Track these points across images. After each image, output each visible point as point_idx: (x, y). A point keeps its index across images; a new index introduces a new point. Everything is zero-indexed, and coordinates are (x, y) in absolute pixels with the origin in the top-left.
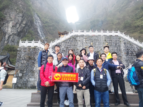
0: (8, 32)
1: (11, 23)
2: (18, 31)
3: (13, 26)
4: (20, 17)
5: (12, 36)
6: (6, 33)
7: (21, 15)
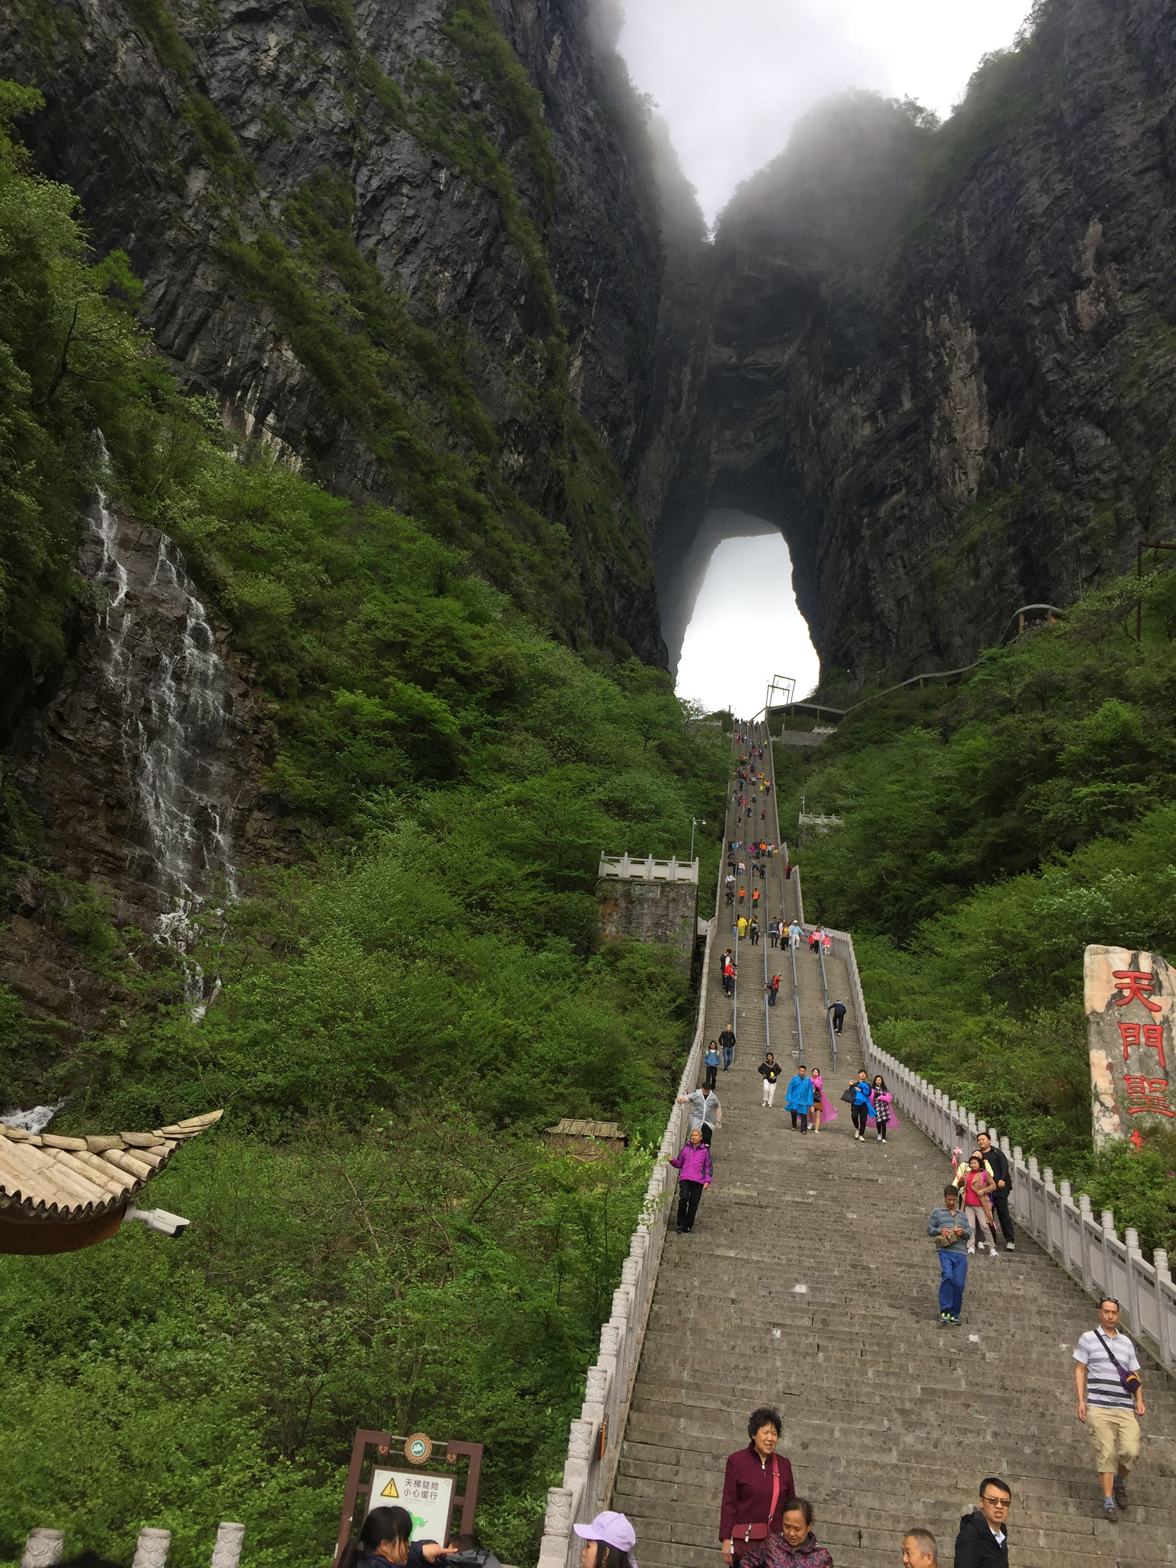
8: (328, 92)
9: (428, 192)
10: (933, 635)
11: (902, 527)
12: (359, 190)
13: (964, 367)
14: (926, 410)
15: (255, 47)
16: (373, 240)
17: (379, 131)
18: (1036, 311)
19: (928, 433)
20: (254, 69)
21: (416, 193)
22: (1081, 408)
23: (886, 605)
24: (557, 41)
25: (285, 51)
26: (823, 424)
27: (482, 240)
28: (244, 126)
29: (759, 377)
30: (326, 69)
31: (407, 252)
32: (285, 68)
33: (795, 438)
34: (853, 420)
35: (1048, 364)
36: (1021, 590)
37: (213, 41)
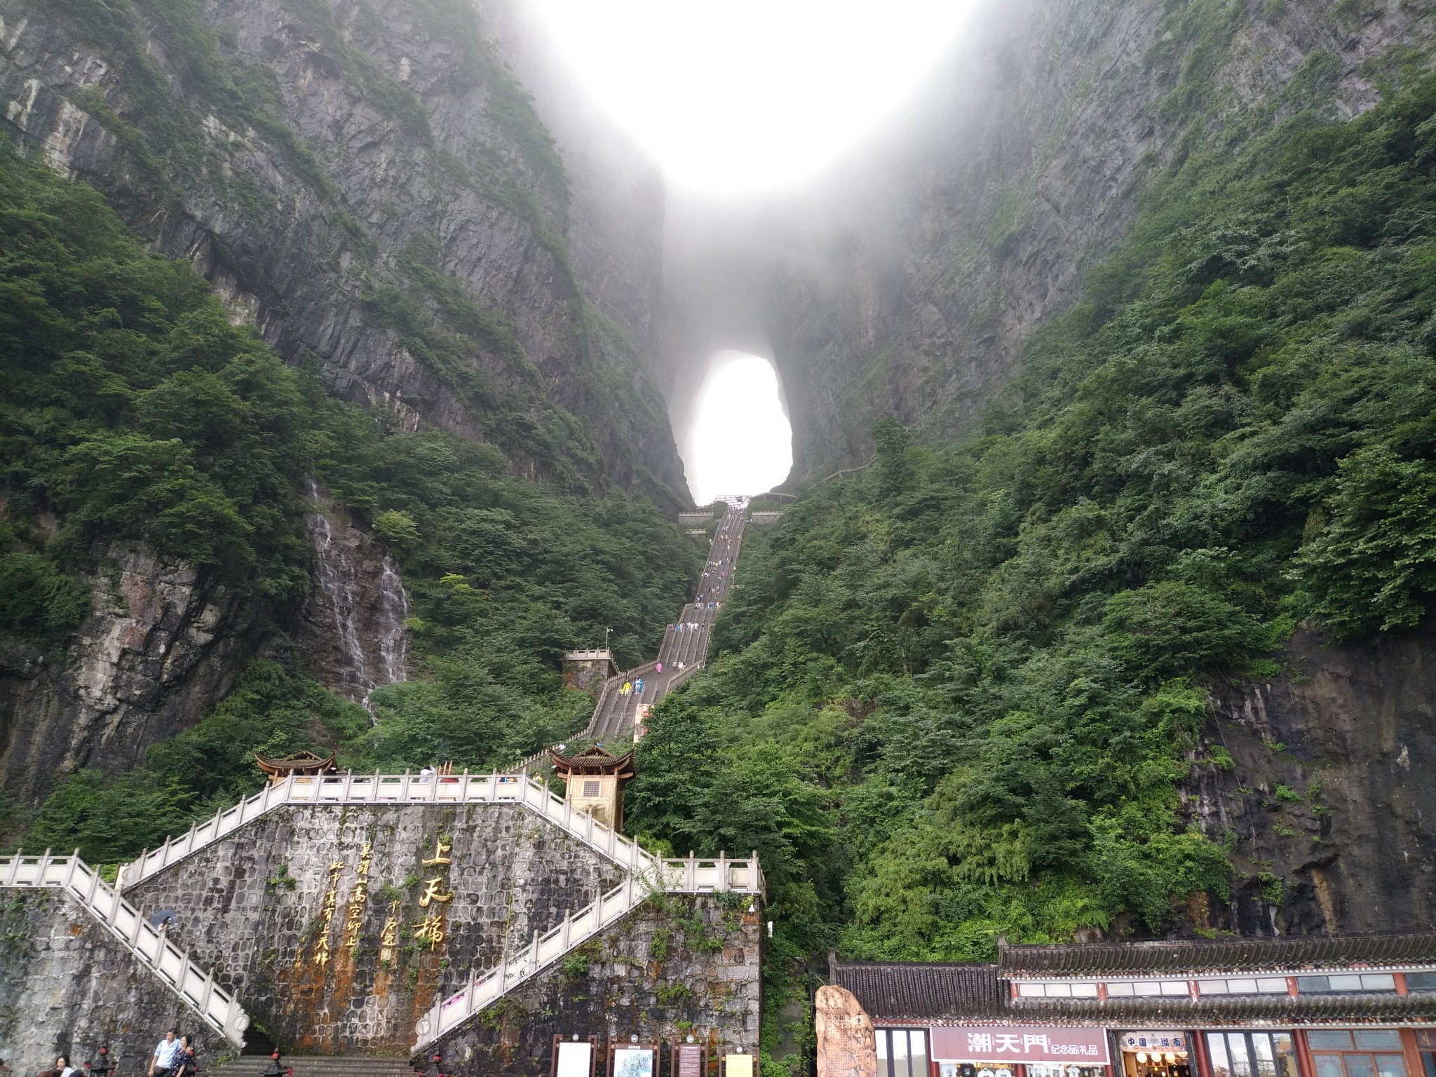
0: (89, 694)
1: (116, 632)
2: (158, 678)
3: (125, 653)
4: (184, 584)
5: (115, 720)
6: (78, 698)
7: (185, 572)
8: (419, 179)
9: (485, 226)
12: (442, 235)
15: (373, 165)
16: (453, 264)
17: (453, 193)
20: (373, 179)
21: (478, 228)
25: (391, 163)
27: (522, 249)
28: (370, 216)
30: (417, 164)
31: (475, 266)
32: (392, 173)
37: (348, 170)
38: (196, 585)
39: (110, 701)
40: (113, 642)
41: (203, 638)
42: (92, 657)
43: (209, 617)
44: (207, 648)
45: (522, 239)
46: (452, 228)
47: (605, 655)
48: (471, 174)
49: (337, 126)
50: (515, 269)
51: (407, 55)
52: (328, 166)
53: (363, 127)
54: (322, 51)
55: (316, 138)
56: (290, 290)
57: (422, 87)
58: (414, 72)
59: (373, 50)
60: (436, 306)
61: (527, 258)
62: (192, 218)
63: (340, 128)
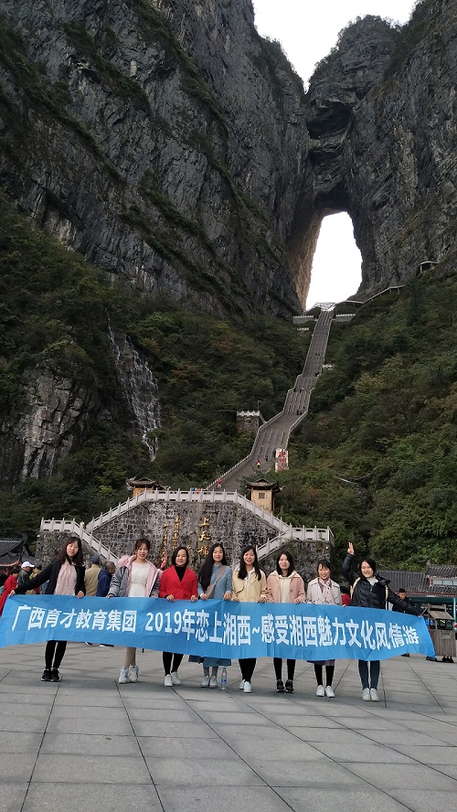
0: (31, 440)
1: (39, 412)
2: (58, 433)
3: (44, 422)
4: (66, 389)
5: (41, 452)
6: (26, 442)
7: (66, 383)
8: (146, 137)
9: (183, 161)
10: (396, 269)
11: (386, 221)
12: (160, 169)
13: (409, 149)
14: (395, 169)
16: (166, 186)
17: (164, 143)
18: (432, 129)
19: (395, 179)
21: (179, 162)
22: (447, 174)
23: (380, 256)
24: (228, 37)
26: (356, 174)
27: (203, 173)
29: (331, 150)
30: (144, 128)
31: (178, 186)
32: (131, 136)
33: (347, 178)
34: (367, 173)
35: (436, 153)
36: (425, 251)
37: (108, 137)
38: (71, 390)
39: (39, 444)
40: (38, 416)
41: (76, 414)
42: (31, 423)
43: (78, 404)
44: (77, 419)
45: (203, 166)
46: (164, 164)
47: (258, 414)
48: (174, 128)
49: (101, 111)
50: (200, 185)
51: (134, 59)
52: (99, 138)
53: (114, 110)
54: (90, 67)
55: (90, 122)
56: (86, 215)
57: (144, 77)
58: (139, 69)
59: (115, 58)
60: (159, 214)
61: (206, 178)
62: (36, 182)
63: (102, 113)
